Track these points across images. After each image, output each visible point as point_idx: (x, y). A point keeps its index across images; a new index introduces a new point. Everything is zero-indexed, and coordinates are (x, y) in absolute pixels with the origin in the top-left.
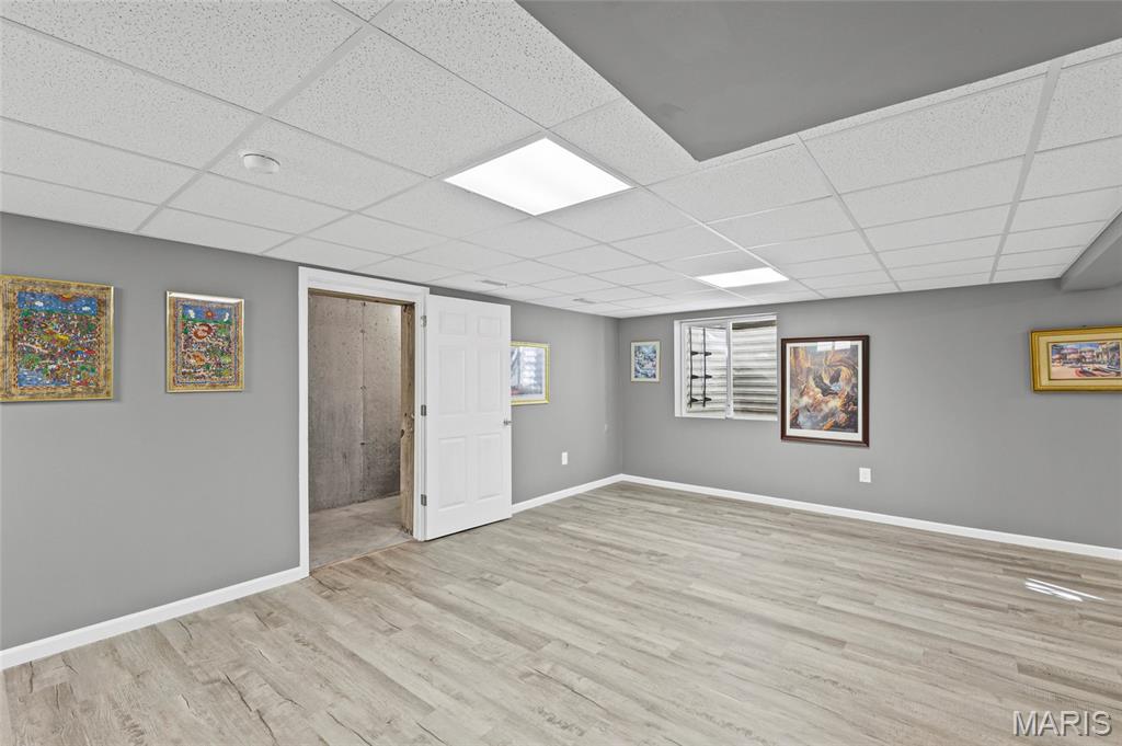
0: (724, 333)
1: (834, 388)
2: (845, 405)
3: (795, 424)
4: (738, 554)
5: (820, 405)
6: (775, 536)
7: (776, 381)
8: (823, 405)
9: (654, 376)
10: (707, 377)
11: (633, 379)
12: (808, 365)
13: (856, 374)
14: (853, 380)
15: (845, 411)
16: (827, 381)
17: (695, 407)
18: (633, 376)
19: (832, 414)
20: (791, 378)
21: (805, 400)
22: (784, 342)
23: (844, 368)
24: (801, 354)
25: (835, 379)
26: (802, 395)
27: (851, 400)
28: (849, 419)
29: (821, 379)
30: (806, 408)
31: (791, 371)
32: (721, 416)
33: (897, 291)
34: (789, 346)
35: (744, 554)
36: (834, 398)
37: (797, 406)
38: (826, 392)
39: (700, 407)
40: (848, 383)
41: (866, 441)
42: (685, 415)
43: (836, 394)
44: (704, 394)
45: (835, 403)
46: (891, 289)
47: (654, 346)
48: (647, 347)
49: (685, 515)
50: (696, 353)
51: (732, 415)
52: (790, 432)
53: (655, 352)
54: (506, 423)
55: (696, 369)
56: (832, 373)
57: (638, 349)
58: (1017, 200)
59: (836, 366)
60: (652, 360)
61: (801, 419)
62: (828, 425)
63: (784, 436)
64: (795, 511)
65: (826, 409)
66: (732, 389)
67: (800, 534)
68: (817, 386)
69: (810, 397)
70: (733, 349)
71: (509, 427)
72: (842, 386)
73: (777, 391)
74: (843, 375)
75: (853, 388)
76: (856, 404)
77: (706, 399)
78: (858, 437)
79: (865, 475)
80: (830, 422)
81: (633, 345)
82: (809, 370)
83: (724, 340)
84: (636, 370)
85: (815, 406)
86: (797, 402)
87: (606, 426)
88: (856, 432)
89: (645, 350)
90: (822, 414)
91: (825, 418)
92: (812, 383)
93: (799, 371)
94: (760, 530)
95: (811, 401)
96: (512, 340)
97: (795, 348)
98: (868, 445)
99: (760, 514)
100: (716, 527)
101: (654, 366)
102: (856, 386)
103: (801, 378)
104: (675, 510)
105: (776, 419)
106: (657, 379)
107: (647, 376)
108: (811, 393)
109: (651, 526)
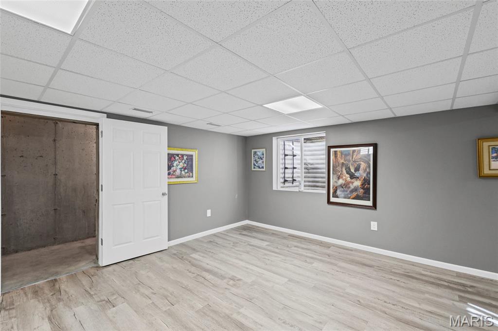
0: (299, 144)
1: (357, 174)
2: (363, 184)
3: (335, 196)
4: (286, 280)
5: (349, 184)
6: (316, 264)
7: (325, 171)
8: (351, 185)
9: (263, 168)
10: (294, 168)
11: (253, 169)
12: (342, 161)
13: (369, 167)
14: (368, 170)
15: (363, 188)
16: (353, 171)
17: (287, 184)
18: (253, 167)
19: (355, 189)
20: (333, 169)
21: (341, 182)
22: (330, 148)
23: (362, 162)
24: (339, 154)
25: (357, 169)
26: (339, 178)
27: (366, 181)
28: (365, 193)
29: (350, 169)
30: (341, 186)
31: (333, 165)
32: (297, 189)
33: (393, 116)
34: (332, 150)
35: (290, 280)
36: (356, 180)
37: (336, 185)
38: (352, 176)
39: (291, 184)
40: (365, 172)
41: (375, 206)
42: (280, 189)
43: (358, 178)
44: (293, 177)
45: (357, 183)
46: (390, 115)
47: (263, 151)
48: (259, 152)
49: (269, 248)
50: (287, 155)
51: (302, 189)
52: (332, 199)
53: (263, 154)
54: (163, 194)
55: (288, 164)
56: (356, 166)
57: (255, 153)
58: (466, 54)
59: (357, 162)
60: (262, 159)
61: (338, 192)
62: (353, 196)
63: (329, 202)
64: (334, 245)
65: (352, 187)
66: (304, 175)
67: (331, 263)
68: (347, 173)
69: (343, 179)
70: (304, 153)
71: (166, 197)
72: (361, 174)
73: (326, 175)
74: (362, 167)
75: (367, 174)
76: (369, 184)
77: (294, 180)
78: (370, 203)
79: (374, 226)
80: (355, 194)
81: (253, 151)
82: (343, 164)
83: (299, 148)
84: (254, 164)
85: (345, 186)
86: (336, 182)
87: (237, 195)
88: (369, 200)
89: (258, 153)
90: (350, 190)
91: (352, 191)
92: (344, 171)
93: (337, 164)
94: (308, 260)
95: (344, 182)
96: (168, 147)
97: (335, 152)
98: (376, 208)
99: (313, 247)
100: (283, 257)
101: (263, 162)
102: (369, 173)
103: (339, 168)
104: (264, 244)
105: (325, 191)
106: (264, 170)
107: (259, 168)
108: (344, 178)
109: (245, 256)
